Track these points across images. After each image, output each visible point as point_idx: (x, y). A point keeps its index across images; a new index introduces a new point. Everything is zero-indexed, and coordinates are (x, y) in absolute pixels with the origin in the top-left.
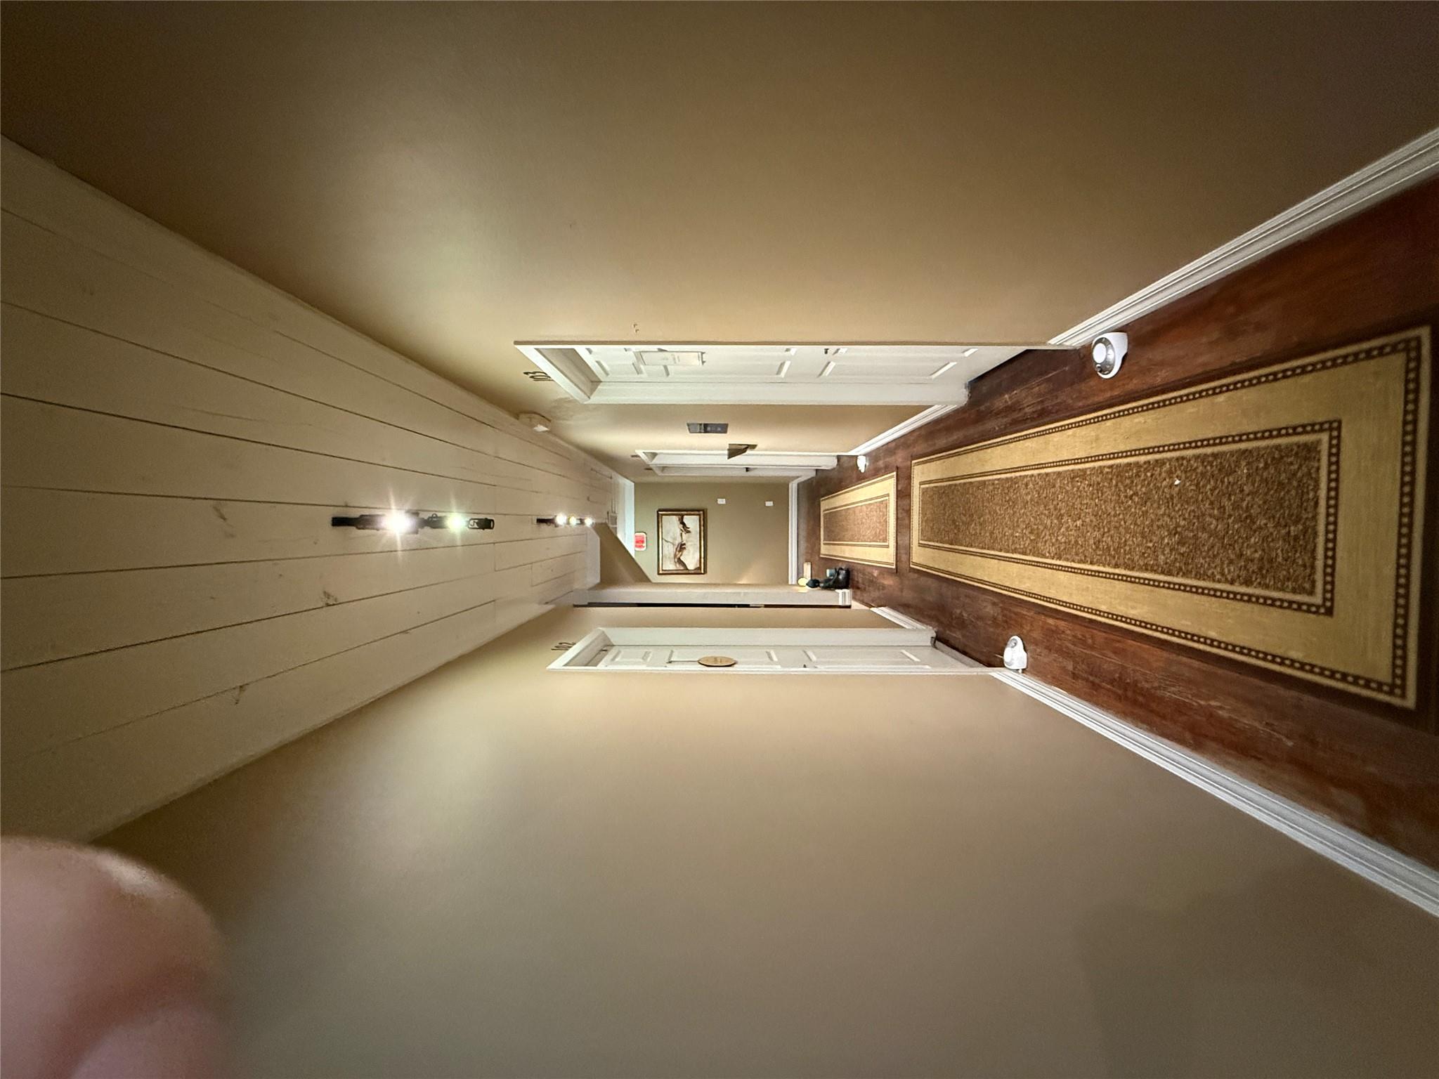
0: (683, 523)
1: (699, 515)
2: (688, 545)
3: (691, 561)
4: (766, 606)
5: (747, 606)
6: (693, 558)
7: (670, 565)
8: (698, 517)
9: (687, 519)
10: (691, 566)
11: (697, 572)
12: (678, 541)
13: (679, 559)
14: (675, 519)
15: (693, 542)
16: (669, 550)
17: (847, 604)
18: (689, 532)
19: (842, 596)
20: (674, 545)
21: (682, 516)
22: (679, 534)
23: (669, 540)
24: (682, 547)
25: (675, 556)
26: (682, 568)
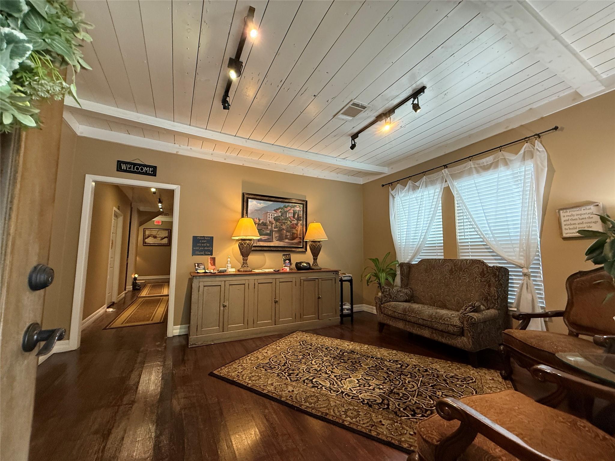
0: (165, 238)
1: (168, 244)
2: (155, 239)
3: (150, 240)
4: (127, 263)
5: (128, 257)
6: (150, 241)
7: (147, 233)
8: (167, 243)
9: (166, 239)
10: (146, 240)
11: (144, 242)
12: (158, 236)
13: (150, 236)
14: (167, 235)
15: (157, 241)
16: (154, 233)
17: (126, 289)
18: (161, 240)
19: (130, 287)
20: (157, 234)
21: (168, 238)
22: (161, 236)
23: (158, 233)
24: (155, 237)
25: (152, 235)
26: (146, 237)
